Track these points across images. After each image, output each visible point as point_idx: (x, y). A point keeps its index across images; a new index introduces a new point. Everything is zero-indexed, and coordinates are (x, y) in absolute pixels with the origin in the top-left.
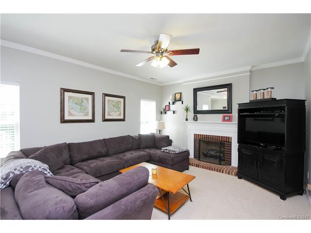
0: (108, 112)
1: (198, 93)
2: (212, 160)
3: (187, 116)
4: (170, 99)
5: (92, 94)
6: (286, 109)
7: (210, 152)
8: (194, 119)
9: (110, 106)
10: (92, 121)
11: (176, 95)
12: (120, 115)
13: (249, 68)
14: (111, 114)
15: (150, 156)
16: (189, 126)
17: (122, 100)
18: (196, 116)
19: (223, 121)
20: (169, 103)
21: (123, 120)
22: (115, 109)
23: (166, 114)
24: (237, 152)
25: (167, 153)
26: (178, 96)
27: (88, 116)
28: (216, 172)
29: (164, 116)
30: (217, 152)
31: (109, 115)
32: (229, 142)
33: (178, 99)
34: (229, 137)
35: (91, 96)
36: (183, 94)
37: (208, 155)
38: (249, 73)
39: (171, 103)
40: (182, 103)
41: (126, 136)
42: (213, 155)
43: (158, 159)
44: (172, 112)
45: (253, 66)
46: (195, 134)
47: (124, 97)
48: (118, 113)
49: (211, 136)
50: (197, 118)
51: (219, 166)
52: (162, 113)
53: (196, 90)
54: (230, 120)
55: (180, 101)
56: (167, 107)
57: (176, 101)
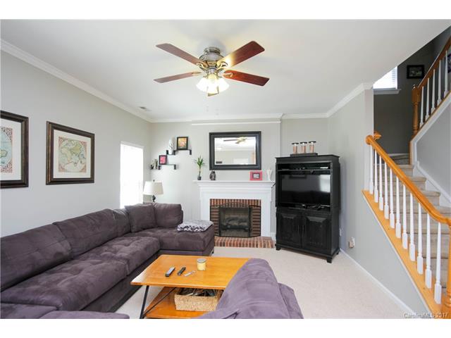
0: (60, 165)
1: (216, 139)
2: (234, 233)
3: (200, 172)
4: (169, 146)
5: (23, 120)
6: (331, 166)
7: (230, 223)
8: (211, 177)
9: (64, 150)
10: (23, 183)
11: (179, 139)
12: (84, 170)
13: (279, 115)
14: (66, 167)
15: (161, 243)
16: (201, 188)
17: (88, 140)
18: (214, 172)
19: (251, 180)
20: (167, 152)
21: (91, 180)
22: (75, 159)
23: (159, 169)
24: (276, 218)
25: (189, 231)
26: (182, 143)
27: (11, 171)
28: (248, 248)
29: (156, 173)
30: (240, 222)
31: (62, 169)
32: (258, 206)
33: (182, 146)
34: (257, 201)
35: (20, 123)
36: (190, 140)
37: (229, 227)
38: (280, 122)
39: (170, 152)
40: (191, 154)
41: (102, 212)
42: (235, 226)
43: (178, 244)
44: (173, 167)
45: (284, 115)
46: (211, 200)
47: (91, 136)
48: (80, 166)
49: (234, 200)
50: (215, 177)
51: (249, 239)
52: (152, 168)
53: (213, 136)
54: (260, 178)
55: (186, 149)
56: (162, 158)
57: (179, 149)
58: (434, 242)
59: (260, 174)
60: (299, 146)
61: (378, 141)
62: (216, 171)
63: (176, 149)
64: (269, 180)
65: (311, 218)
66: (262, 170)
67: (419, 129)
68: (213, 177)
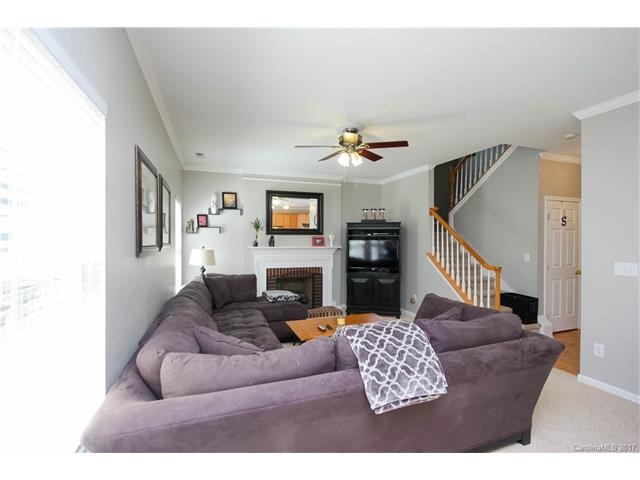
1: (274, 198)
3: (257, 237)
4: (212, 203)
6: (400, 232)
8: (270, 243)
11: (225, 195)
13: (339, 178)
16: (256, 256)
18: (273, 237)
19: (313, 246)
20: (210, 210)
23: (197, 233)
26: (230, 199)
33: (229, 204)
34: (318, 268)
36: (239, 197)
38: (340, 185)
39: (213, 211)
40: (242, 214)
44: (218, 229)
46: (268, 270)
50: (274, 242)
53: (270, 194)
54: (322, 243)
55: (236, 208)
56: (202, 219)
57: (225, 207)
58: (485, 288)
59: (322, 240)
60: (369, 212)
61: (437, 212)
62: (275, 236)
63: (221, 206)
64: (332, 246)
65: (382, 281)
66: (324, 235)
67: (454, 205)
68: (272, 243)
